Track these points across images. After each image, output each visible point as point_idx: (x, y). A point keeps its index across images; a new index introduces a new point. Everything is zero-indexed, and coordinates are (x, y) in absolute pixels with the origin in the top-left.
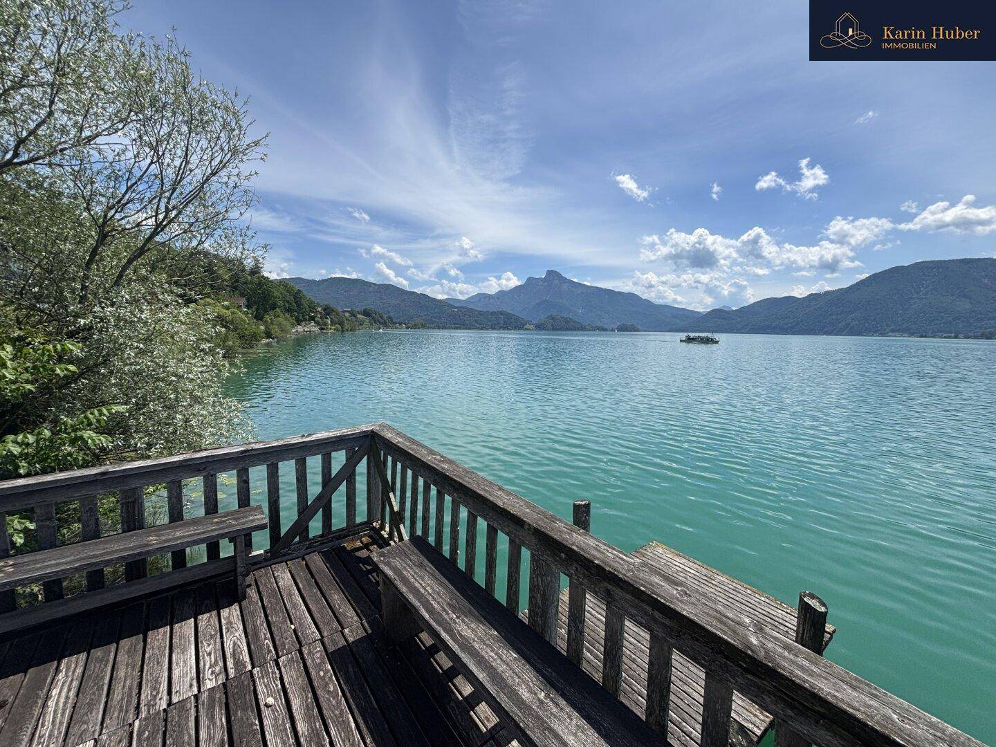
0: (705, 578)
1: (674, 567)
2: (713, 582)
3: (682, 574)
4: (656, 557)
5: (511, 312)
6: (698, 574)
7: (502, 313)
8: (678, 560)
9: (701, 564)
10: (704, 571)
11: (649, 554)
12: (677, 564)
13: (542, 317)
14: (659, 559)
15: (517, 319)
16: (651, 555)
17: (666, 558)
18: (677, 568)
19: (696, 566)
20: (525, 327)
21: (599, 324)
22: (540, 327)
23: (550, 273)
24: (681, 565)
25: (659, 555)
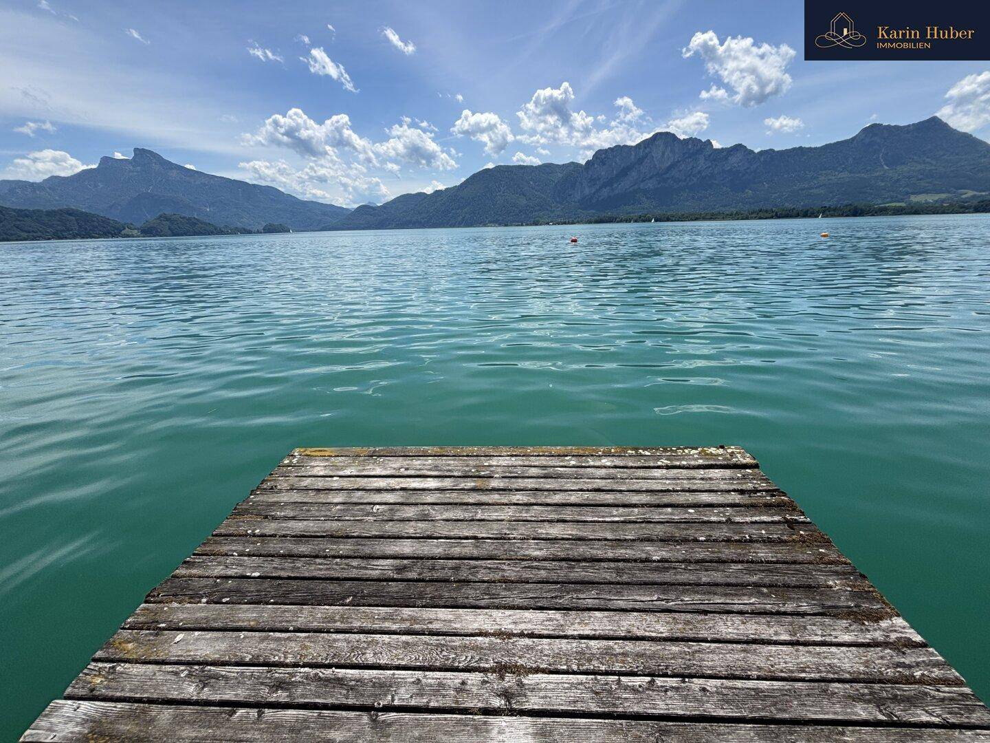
0: (470, 484)
1: (377, 498)
2: (494, 484)
3: (410, 512)
4: (310, 497)
5: (88, 211)
6: (447, 483)
7: (70, 213)
8: (378, 471)
9: (436, 449)
10: (455, 465)
11: (284, 498)
12: (382, 483)
13: (150, 218)
14: (322, 498)
15: (105, 221)
16: (296, 497)
17: (345, 483)
18: (390, 498)
19: (430, 461)
20: (123, 232)
21: (239, 225)
22: (148, 232)
23: (141, 153)
24: (393, 483)
25: (320, 484)
